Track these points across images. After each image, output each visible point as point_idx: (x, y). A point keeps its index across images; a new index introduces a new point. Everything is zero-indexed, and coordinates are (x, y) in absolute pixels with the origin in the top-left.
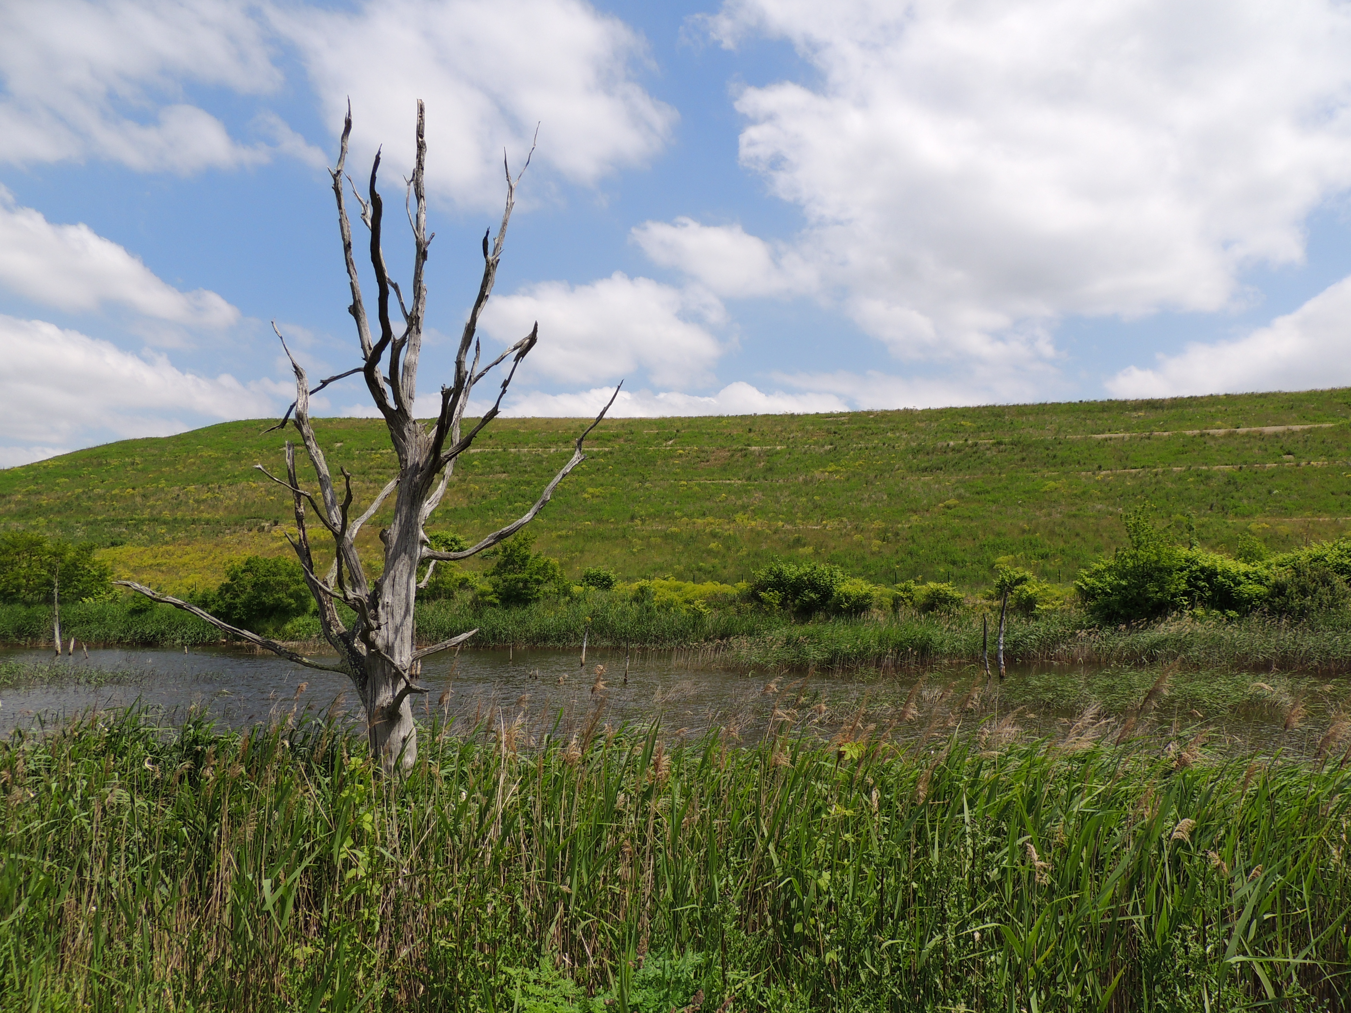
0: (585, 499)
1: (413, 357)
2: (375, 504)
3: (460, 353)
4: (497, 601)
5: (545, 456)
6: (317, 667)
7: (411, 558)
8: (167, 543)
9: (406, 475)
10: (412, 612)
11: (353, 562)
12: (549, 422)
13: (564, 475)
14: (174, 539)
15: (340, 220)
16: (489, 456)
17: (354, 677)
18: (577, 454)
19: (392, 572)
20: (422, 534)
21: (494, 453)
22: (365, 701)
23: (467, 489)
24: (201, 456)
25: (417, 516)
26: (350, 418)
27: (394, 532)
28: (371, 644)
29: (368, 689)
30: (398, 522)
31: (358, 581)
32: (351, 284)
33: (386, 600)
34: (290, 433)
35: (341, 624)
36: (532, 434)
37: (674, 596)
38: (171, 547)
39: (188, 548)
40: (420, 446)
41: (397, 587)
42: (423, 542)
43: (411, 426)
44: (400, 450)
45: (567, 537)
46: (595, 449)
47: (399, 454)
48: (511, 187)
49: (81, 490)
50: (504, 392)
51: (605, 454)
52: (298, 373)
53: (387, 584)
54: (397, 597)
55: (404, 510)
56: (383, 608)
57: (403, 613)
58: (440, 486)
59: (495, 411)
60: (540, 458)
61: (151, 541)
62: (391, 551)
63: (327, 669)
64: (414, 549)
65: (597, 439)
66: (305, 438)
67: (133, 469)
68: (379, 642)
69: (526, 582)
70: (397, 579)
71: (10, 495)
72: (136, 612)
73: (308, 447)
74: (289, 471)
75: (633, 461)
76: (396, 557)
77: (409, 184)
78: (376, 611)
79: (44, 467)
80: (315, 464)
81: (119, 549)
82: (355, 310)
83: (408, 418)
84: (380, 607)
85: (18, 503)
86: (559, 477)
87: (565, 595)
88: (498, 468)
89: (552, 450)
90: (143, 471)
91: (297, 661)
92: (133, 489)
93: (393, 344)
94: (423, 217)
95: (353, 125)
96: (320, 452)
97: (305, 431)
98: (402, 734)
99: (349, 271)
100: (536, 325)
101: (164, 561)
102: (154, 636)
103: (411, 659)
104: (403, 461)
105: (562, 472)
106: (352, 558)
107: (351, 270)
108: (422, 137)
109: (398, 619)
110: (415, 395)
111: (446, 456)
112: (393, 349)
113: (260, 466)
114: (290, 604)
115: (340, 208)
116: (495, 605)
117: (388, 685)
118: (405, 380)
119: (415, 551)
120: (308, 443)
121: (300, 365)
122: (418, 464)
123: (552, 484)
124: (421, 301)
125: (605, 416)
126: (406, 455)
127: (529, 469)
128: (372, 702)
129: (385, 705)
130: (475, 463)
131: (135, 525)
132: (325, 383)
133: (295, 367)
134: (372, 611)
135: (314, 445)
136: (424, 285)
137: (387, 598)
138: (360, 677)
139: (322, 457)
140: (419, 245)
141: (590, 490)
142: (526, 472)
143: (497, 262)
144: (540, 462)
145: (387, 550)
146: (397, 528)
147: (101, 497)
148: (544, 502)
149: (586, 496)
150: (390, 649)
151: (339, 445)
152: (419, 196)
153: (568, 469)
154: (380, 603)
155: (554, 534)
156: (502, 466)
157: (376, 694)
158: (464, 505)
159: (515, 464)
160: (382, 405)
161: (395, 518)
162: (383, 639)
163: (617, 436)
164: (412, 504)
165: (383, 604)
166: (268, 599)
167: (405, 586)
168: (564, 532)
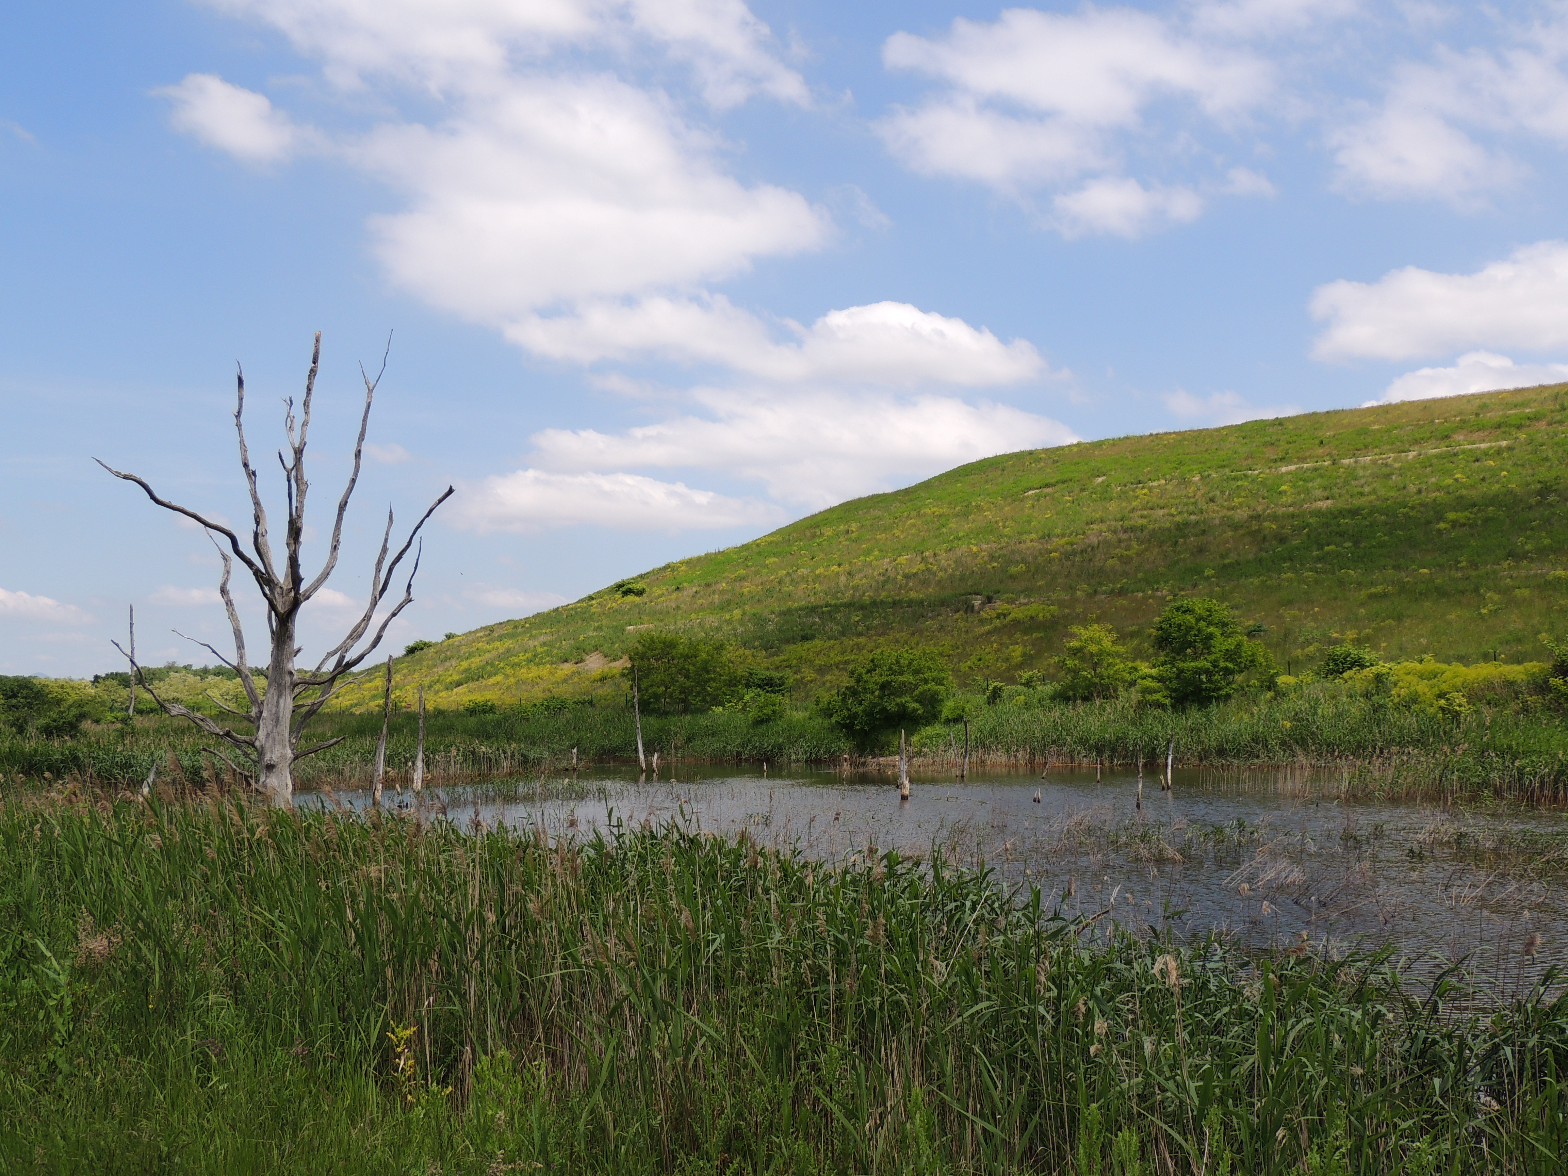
5: (1397, 465)
8: (860, 634)
14: (868, 628)
16: (1308, 474)
21: (1316, 469)
38: (862, 640)
46: (1483, 446)
49: (784, 572)
51: (1499, 452)
60: (1385, 470)
61: (843, 633)
67: (847, 540)
72: (760, 722)
75: (1547, 459)
81: (807, 645)
85: (722, 592)
87: (1269, 688)
88: (1318, 493)
89: (1411, 455)
90: (856, 541)
92: (839, 565)
127: (1367, 489)
130: (1283, 488)
131: (829, 612)
141: (1451, 516)
142: (1362, 494)
144: (1388, 476)
147: (804, 579)
149: (1442, 525)
151: (1100, 479)
156: (1325, 489)
159: (1347, 483)
166: (891, 706)
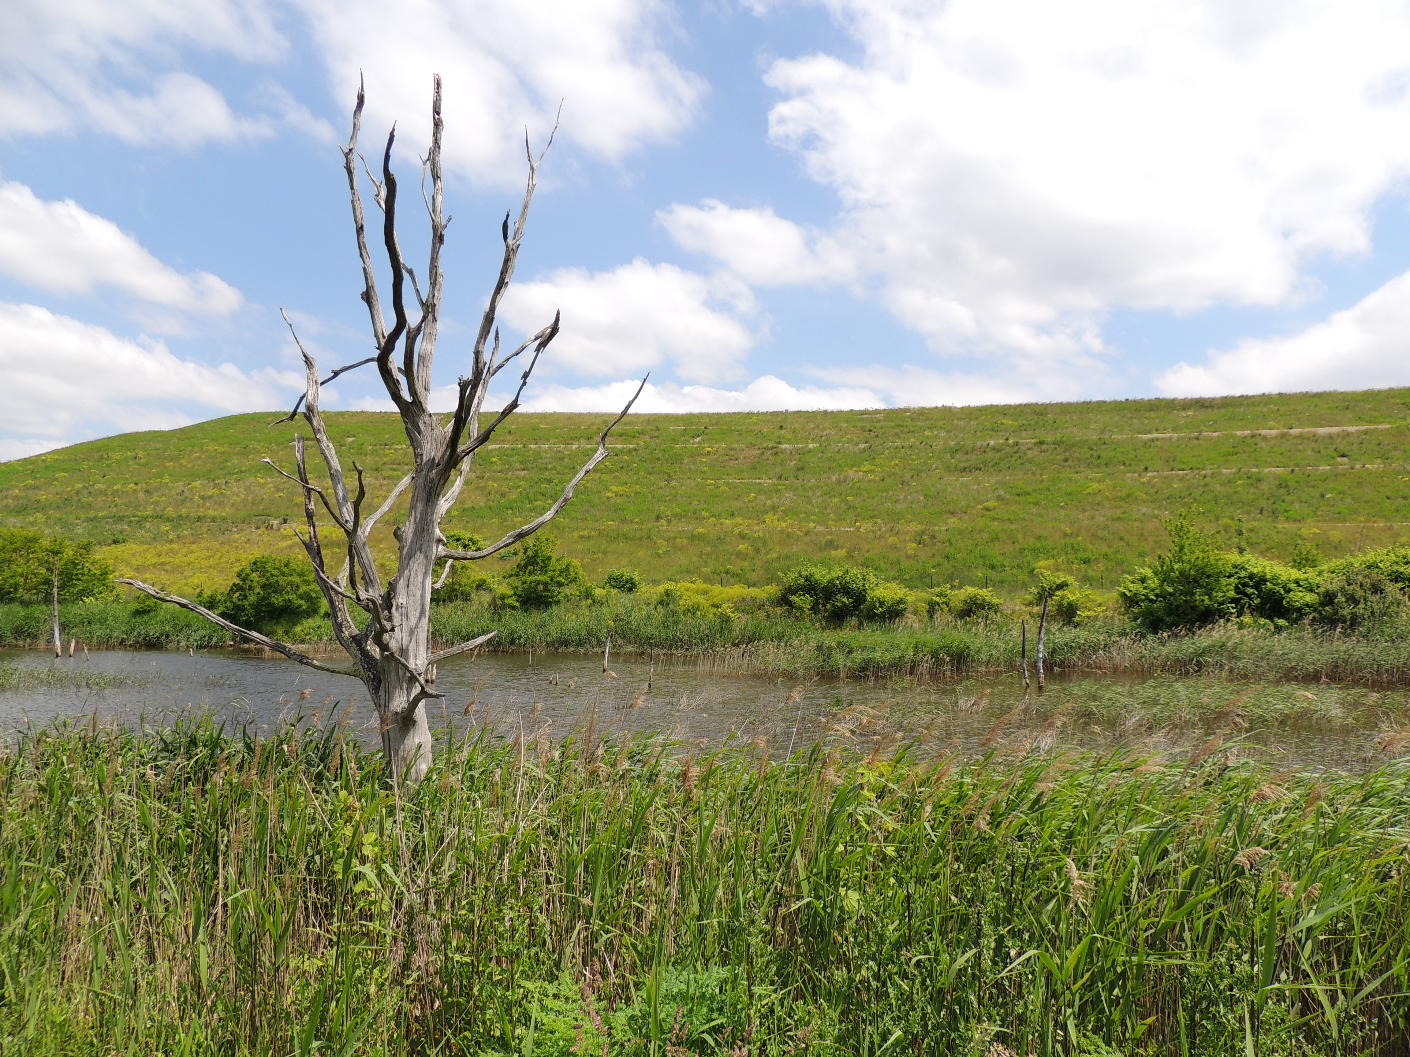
0: (608, 498)
1: (429, 347)
2: (389, 500)
3: (478, 342)
4: (517, 604)
5: (567, 453)
6: (328, 670)
7: (426, 557)
8: (171, 541)
9: (421, 470)
10: (427, 614)
11: (366, 561)
12: (571, 418)
13: (587, 472)
14: (178, 537)
15: (353, 201)
16: (508, 452)
17: (367, 681)
18: (601, 450)
19: (406, 572)
20: (438, 532)
21: (513, 449)
22: (378, 706)
23: (485, 487)
24: (207, 451)
25: (433, 513)
26: (362, 412)
27: (409, 530)
28: (384, 647)
29: (382, 693)
30: (412, 520)
31: (371, 581)
32: (364, 269)
33: (400, 601)
34: (299, 427)
35: (353, 626)
36: (553, 430)
37: (701, 600)
38: (175, 546)
39: (194, 547)
40: (436, 440)
41: (412, 587)
42: (439, 541)
43: (427, 419)
44: (415, 444)
45: (589, 537)
46: (619, 446)
47: (414, 449)
48: (532, 168)
49: (81, 485)
50: (524, 383)
51: (630, 451)
52: (308, 362)
53: (401, 585)
54: (412, 598)
55: (420, 506)
56: (397, 609)
57: (418, 615)
58: (457, 483)
59: (514, 405)
60: (560, 455)
61: (155, 539)
62: (406, 550)
63: (339, 673)
64: (429, 547)
65: (621, 435)
66: (316, 431)
67: (135, 464)
68: (393, 645)
69: (546, 584)
70: (412, 579)
71: (7, 490)
72: (138, 613)
73: (318, 441)
74: (299, 466)
75: (658, 459)
76: (410, 556)
77: (425, 163)
78: (390, 612)
79: (43, 461)
80: (326, 458)
81: (121, 547)
82: (368, 297)
83: (424, 410)
84: (394, 609)
85: (16, 498)
86: (582, 473)
87: (587, 598)
88: (517, 465)
89: (574, 447)
90: (146, 465)
91: (306, 664)
92: (136, 484)
93: (408, 332)
94: (439, 198)
95: (366, 101)
96: (331, 445)
97: (315, 423)
98: (417, 740)
99: (361, 256)
100: (558, 313)
101: (169, 560)
102: (158, 638)
103: (426, 662)
104: (418, 456)
105: (584, 469)
106: (364, 557)
107: (364, 254)
108: (438, 113)
109: (413, 621)
110: (432, 386)
111: (463, 451)
112: (408, 338)
113: (268, 460)
114: (300, 606)
115: (352, 188)
116: (513, 608)
117: (402, 689)
118: (421, 371)
119: (431, 550)
120: (318, 436)
121: (310, 354)
122: (434, 459)
123: (574, 481)
124: (437, 287)
125: (630, 411)
126: (422, 449)
127: (550, 466)
128: (385, 706)
129: (399, 710)
130: (494, 459)
131: (138, 522)
132: (336, 374)
133: (305, 356)
134: (386, 612)
135: (325, 438)
136: (440, 270)
137: (401, 598)
138: (373, 681)
139: (333, 451)
140: (435, 228)
141: (614, 489)
142: (546, 469)
143: (518, 247)
144: (562, 459)
145: (401, 549)
146: (412, 526)
147: (101, 492)
148: (566, 500)
149: (609, 494)
150: (404, 651)
151: (351, 439)
152: (436, 177)
153: (591, 465)
154: (394, 604)
155: (576, 535)
156: (522, 463)
157: (389, 699)
158: (482, 504)
159: (536, 461)
160: (396, 397)
161: (410, 515)
162: (397, 641)
163: (642, 433)
164: (428, 501)
165: (397, 605)
166: (277, 600)
167: (420, 586)
168: (586, 533)
